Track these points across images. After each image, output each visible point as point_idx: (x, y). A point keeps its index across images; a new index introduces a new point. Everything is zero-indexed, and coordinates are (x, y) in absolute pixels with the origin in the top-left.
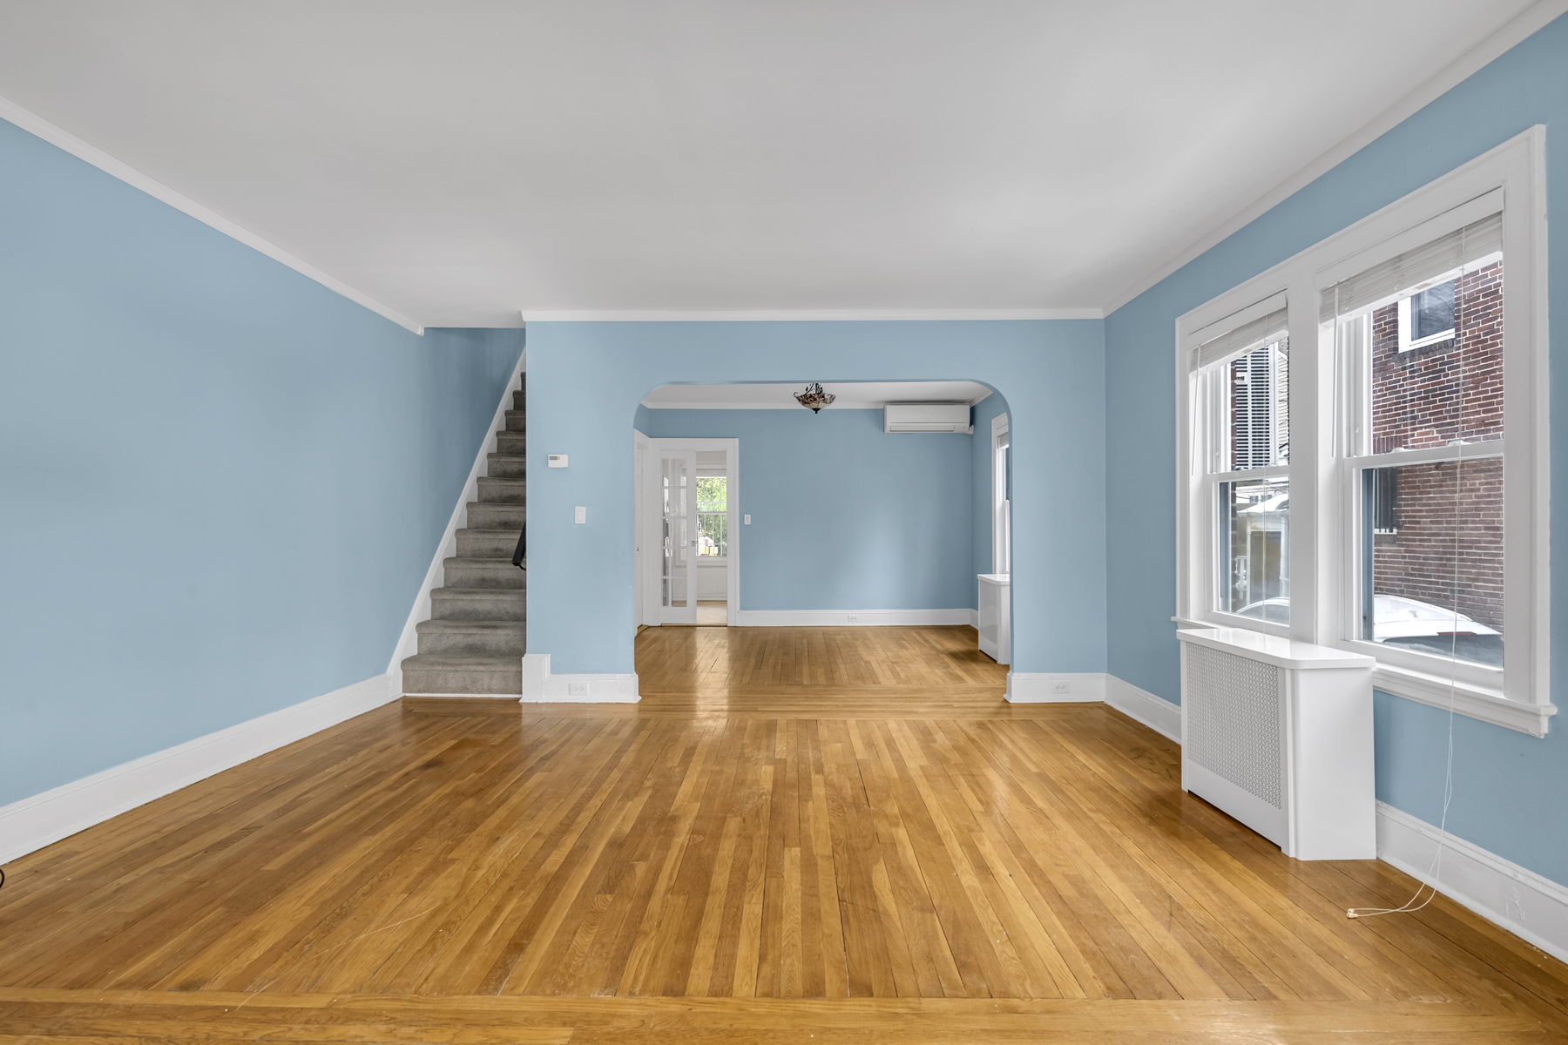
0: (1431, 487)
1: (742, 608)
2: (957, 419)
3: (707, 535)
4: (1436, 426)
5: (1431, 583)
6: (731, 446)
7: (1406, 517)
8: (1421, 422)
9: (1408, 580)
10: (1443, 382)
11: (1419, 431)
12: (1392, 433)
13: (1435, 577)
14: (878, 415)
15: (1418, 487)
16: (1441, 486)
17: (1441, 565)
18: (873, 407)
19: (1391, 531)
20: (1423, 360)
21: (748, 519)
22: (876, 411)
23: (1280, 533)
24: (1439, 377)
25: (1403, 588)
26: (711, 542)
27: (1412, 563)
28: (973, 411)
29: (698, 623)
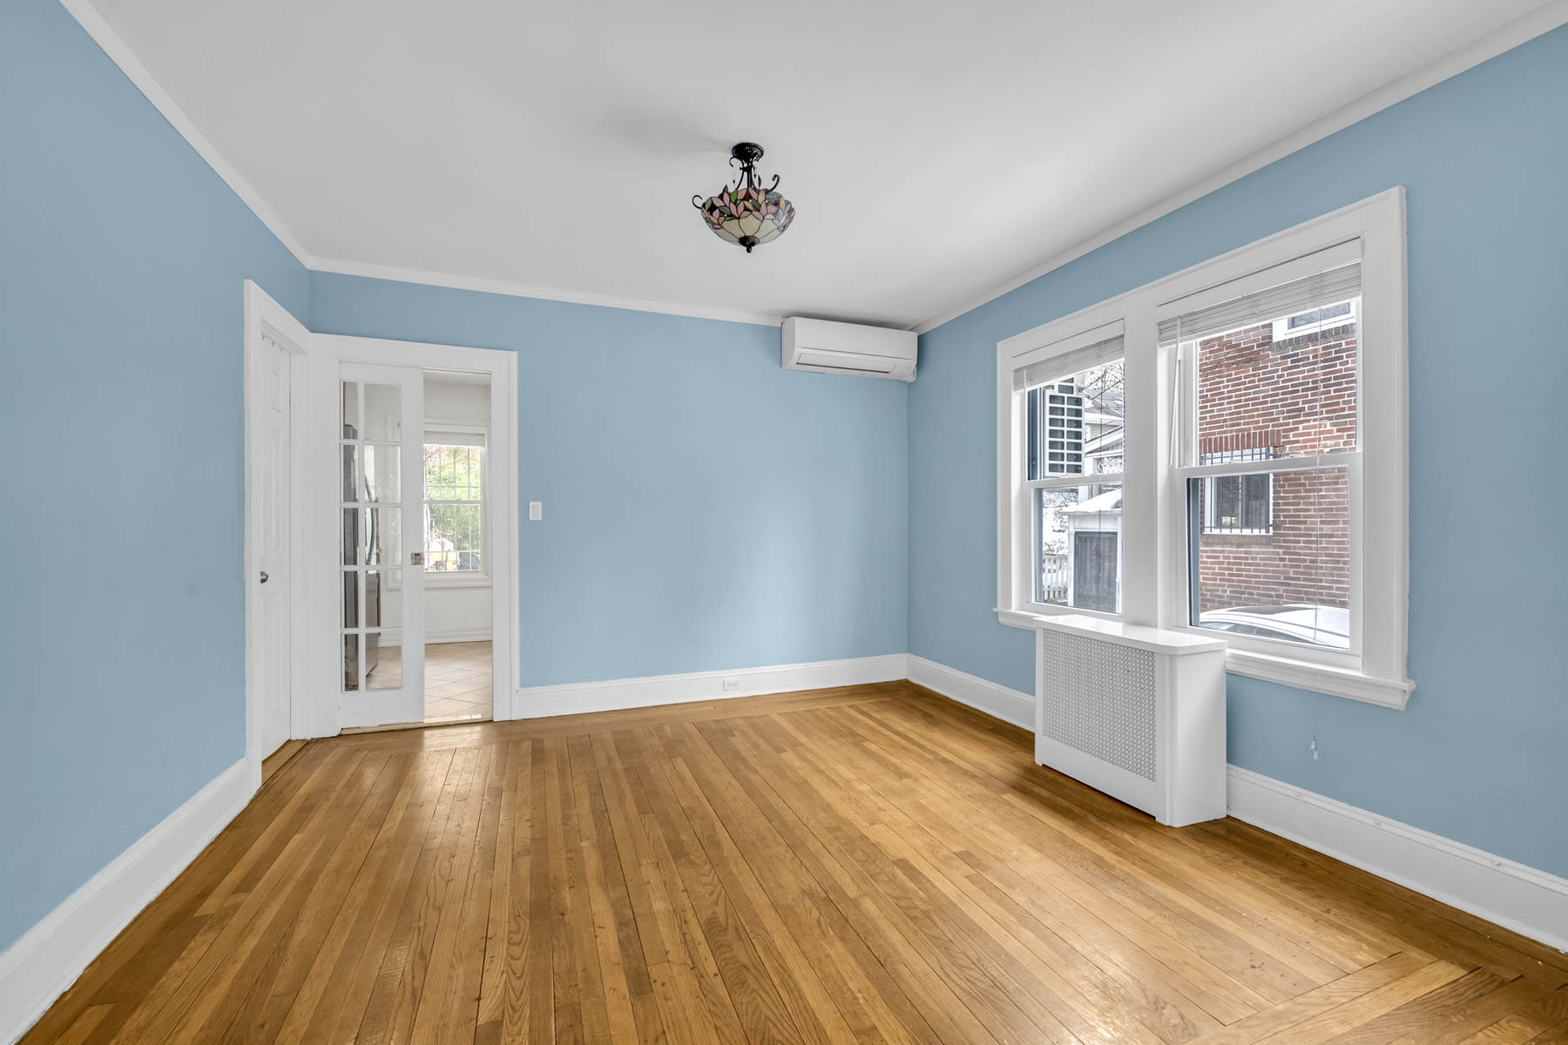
0: (1321, 484)
1: (525, 683)
2: (896, 353)
3: (444, 536)
4: (1330, 419)
5: (1322, 588)
6: (502, 367)
7: (1285, 516)
8: (1308, 415)
9: (1289, 585)
10: (1340, 371)
11: (1306, 424)
12: (1268, 427)
13: (1327, 581)
14: (774, 338)
15: (1304, 485)
16: (1337, 483)
17: (1335, 568)
18: (763, 321)
19: (1268, 531)
20: (1311, 348)
21: (536, 511)
22: (768, 329)
23: (1116, 533)
24: (1335, 365)
25: (1281, 593)
26: (449, 545)
27: (1292, 566)
28: (922, 341)
29: (427, 721)
